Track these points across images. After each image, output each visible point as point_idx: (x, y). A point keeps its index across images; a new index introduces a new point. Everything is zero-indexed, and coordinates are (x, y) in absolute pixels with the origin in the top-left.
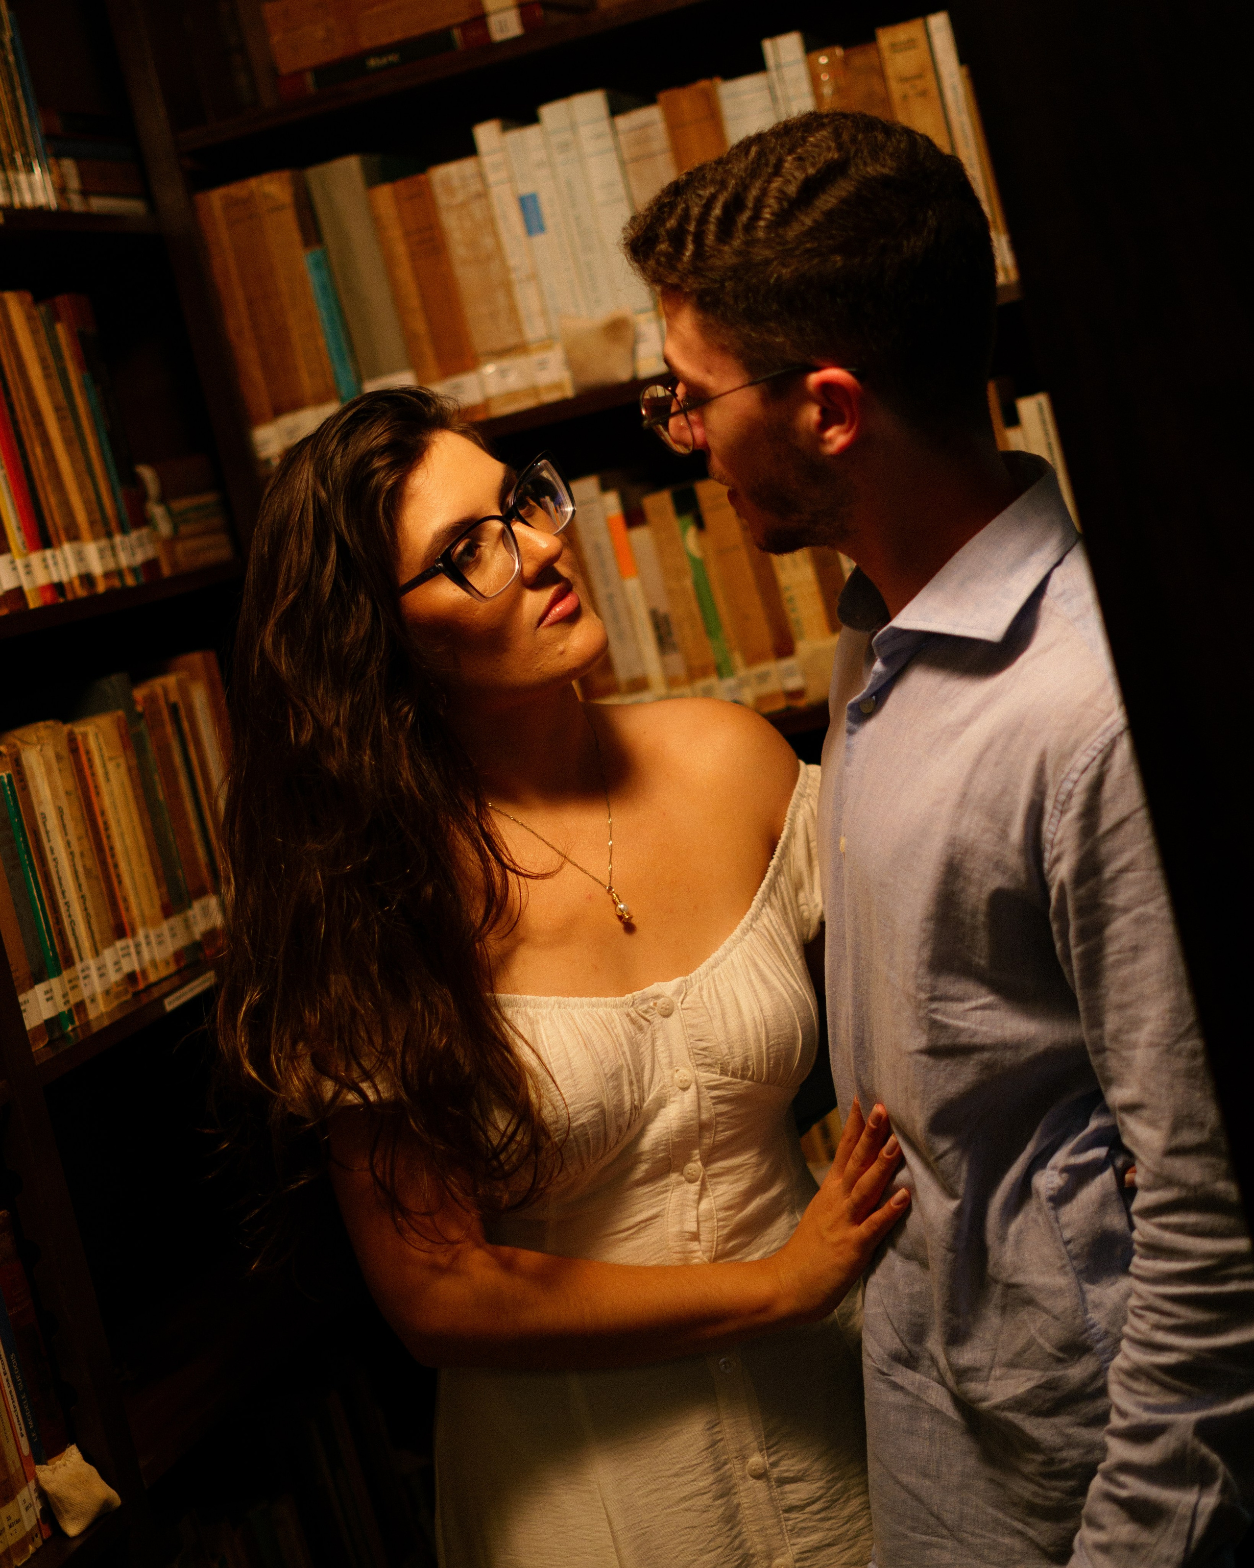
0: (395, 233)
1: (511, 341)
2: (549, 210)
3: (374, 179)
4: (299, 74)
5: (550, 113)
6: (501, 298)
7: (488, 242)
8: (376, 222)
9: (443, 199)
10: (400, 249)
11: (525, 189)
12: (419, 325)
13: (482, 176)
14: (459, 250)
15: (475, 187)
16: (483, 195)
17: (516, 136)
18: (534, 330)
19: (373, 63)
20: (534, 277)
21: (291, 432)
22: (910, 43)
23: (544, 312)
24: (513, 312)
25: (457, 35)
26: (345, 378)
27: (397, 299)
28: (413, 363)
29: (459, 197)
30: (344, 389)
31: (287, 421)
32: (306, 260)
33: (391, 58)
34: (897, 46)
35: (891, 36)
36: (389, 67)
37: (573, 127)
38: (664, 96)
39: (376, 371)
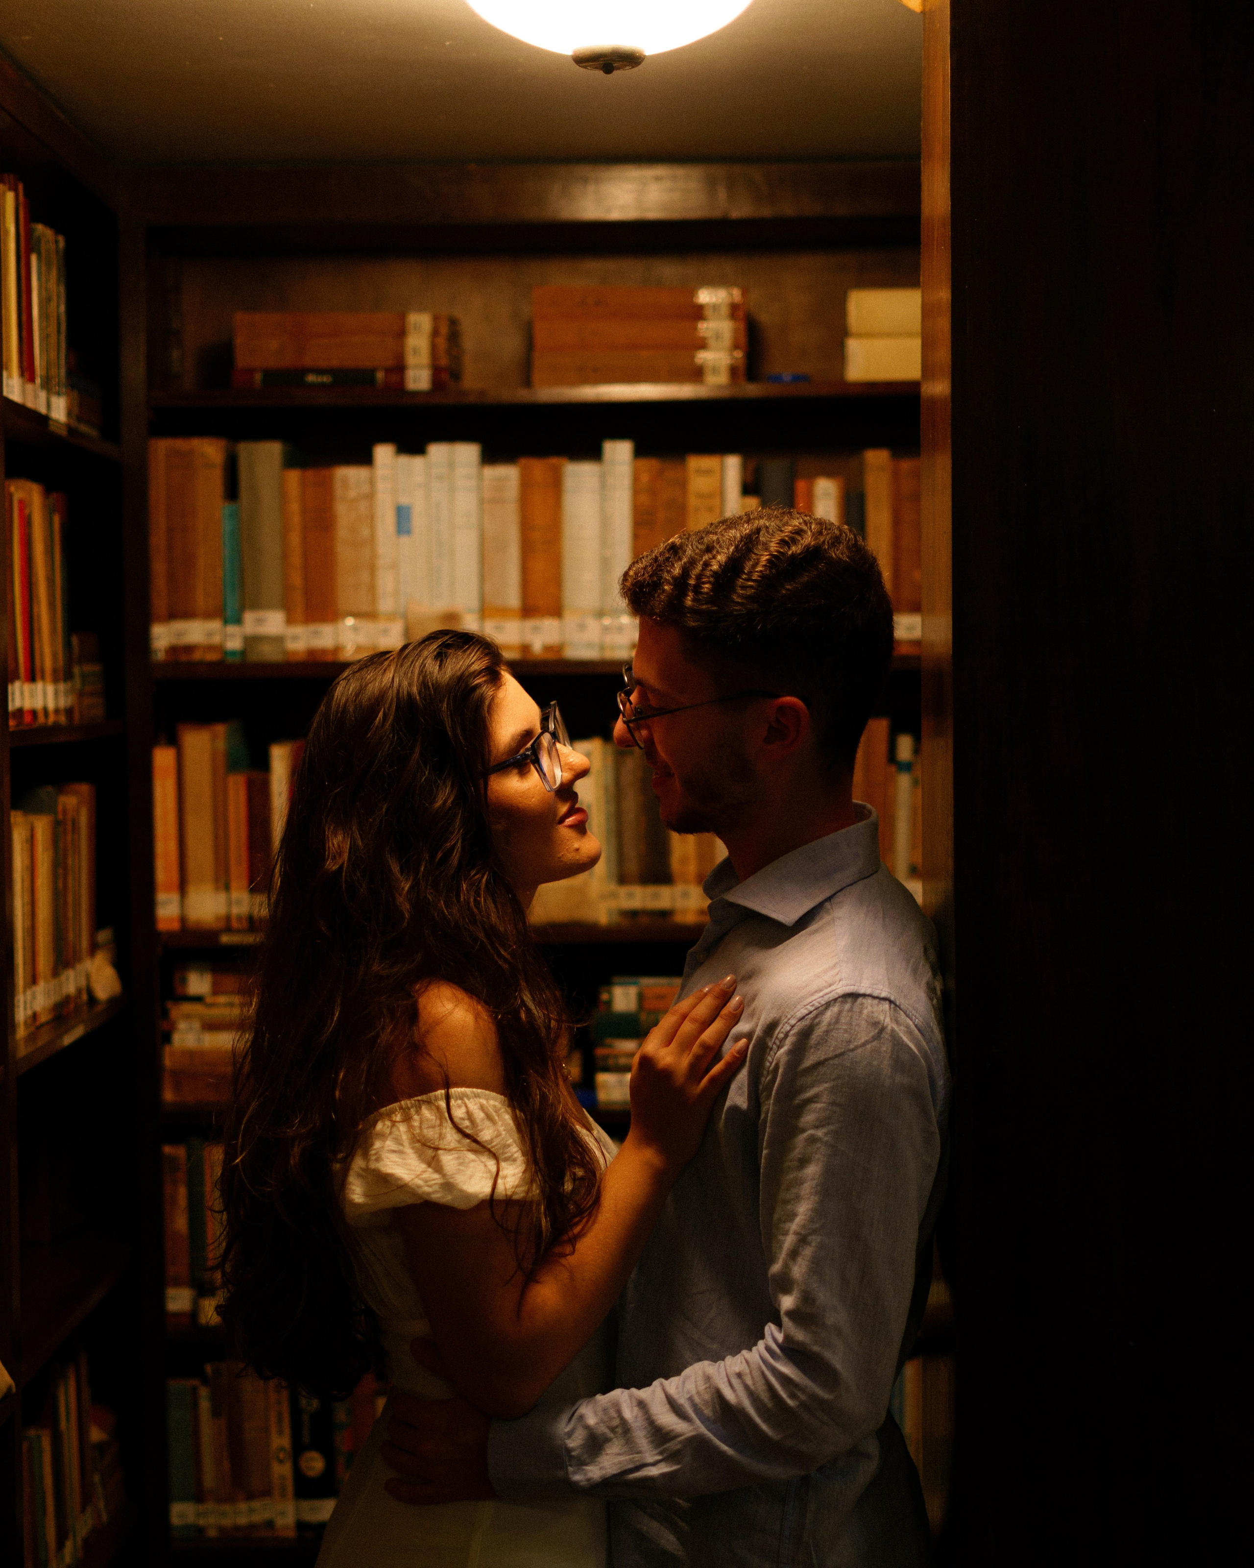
0: (294, 507)
1: (365, 607)
2: (418, 520)
3: (291, 462)
4: (251, 371)
5: (437, 451)
6: (365, 577)
7: (365, 532)
8: (283, 495)
9: (339, 492)
10: (296, 520)
11: (404, 500)
12: (297, 579)
13: (372, 482)
14: (342, 532)
15: (365, 489)
16: (370, 496)
17: (405, 461)
18: (385, 605)
19: (311, 378)
20: (394, 566)
21: (179, 634)
22: (708, 472)
23: (396, 593)
24: (372, 588)
25: (380, 376)
26: (232, 604)
27: (285, 556)
28: (287, 606)
29: (352, 494)
30: (229, 613)
31: (178, 626)
32: (223, 510)
33: (326, 379)
34: (699, 472)
35: (696, 463)
36: (322, 386)
37: (451, 465)
38: (523, 461)
39: (256, 605)
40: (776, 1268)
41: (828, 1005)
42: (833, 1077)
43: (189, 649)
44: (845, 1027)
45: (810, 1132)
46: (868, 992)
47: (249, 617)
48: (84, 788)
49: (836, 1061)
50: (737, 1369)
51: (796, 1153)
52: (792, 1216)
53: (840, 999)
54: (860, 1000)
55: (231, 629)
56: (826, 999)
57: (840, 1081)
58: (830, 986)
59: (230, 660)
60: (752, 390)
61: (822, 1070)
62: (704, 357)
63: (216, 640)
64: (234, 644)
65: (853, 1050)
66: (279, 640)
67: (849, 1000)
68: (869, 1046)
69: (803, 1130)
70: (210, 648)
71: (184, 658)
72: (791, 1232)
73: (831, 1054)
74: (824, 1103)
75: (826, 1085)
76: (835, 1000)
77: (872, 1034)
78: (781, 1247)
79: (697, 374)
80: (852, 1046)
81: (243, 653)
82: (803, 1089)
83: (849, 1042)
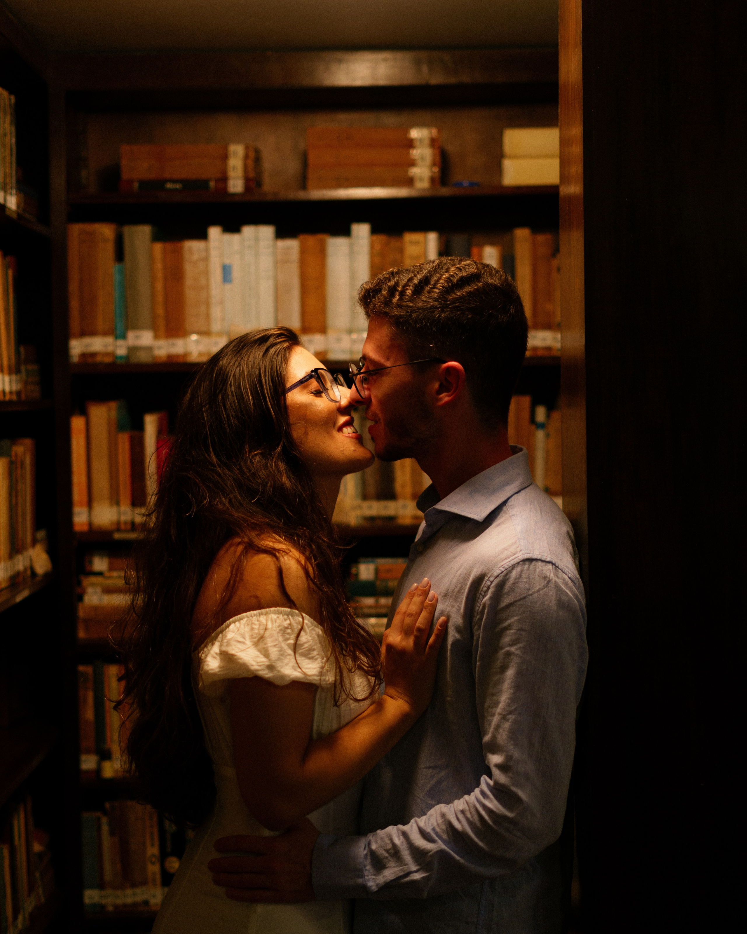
0: (159, 266)
1: (203, 328)
2: (236, 274)
3: (156, 238)
4: (131, 181)
5: (248, 231)
6: (203, 309)
7: (203, 281)
8: (151, 258)
9: (186, 256)
10: (160, 275)
11: (227, 261)
12: (160, 311)
13: (207, 250)
14: (189, 281)
15: (203, 254)
16: (206, 259)
17: (228, 237)
18: (216, 326)
19: (169, 185)
20: (221, 302)
21: (87, 346)
22: (417, 243)
23: (223, 320)
24: (208, 316)
25: (212, 184)
26: (120, 327)
27: (153, 295)
28: (154, 328)
29: (195, 257)
30: (118, 332)
31: (87, 340)
32: (114, 268)
33: (178, 186)
34: (412, 243)
35: (410, 237)
36: (176, 190)
37: (257, 239)
38: (302, 237)
39: (135, 327)
40: (487, 738)
41: (514, 566)
42: (520, 613)
43: (93, 355)
44: (525, 580)
45: (506, 649)
46: (539, 557)
47: (131, 335)
48: (28, 442)
49: (521, 603)
50: (461, 808)
51: (499, 663)
52: (496, 704)
53: (521, 563)
54: (534, 563)
55: (120, 342)
56: (512, 563)
57: (524, 615)
58: (514, 555)
59: (119, 361)
60: (445, 191)
61: (513, 608)
62: (415, 171)
63: (110, 349)
64: (121, 352)
65: (531, 595)
66: (149, 349)
67: (527, 563)
68: (541, 592)
69: (502, 648)
70: (107, 354)
71: (90, 360)
72: (497, 713)
73: (518, 598)
74: (515, 629)
75: (515, 618)
76: (518, 563)
77: (543, 584)
78: (490, 724)
79: (410, 182)
80: (530, 592)
81: (127, 357)
82: (502, 621)
83: (529, 590)
